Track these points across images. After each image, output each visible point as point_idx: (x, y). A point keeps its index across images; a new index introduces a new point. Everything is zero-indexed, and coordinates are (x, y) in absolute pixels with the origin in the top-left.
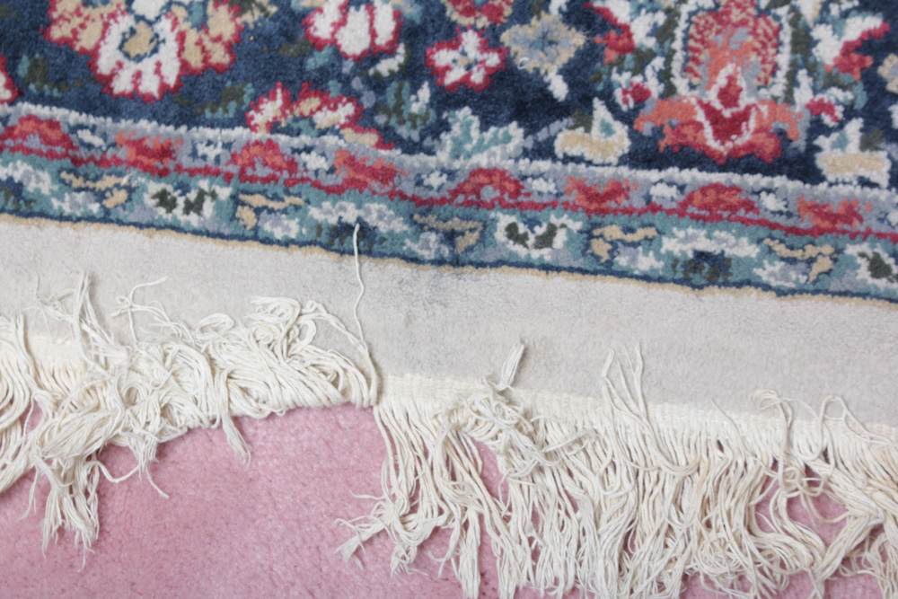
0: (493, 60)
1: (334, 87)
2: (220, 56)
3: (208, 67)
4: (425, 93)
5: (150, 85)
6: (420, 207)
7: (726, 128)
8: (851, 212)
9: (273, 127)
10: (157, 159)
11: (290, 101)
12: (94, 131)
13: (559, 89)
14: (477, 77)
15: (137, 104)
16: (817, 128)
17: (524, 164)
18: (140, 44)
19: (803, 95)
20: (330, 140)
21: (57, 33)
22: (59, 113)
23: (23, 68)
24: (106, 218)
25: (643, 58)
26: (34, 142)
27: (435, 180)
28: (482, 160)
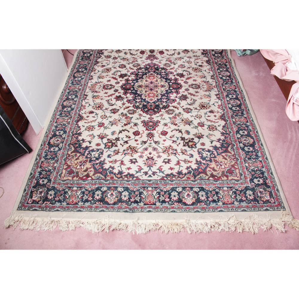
0: (134, 200)
1: (124, 202)
2: (116, 201)
3: (116, 202)
4: (130, 202)
5: (112, 203)
6: (130, 209)
7: (150, 202)
8: (158, 207)
9: (120, 205)
10: (112, 207)
11: (121, 203)
12: (108, 206)
13: (139, 201)
14: (133, 201)
15: (111, 204)
16: (156, 202)
17: (137, 206)
18: (111, 200)
19: (155, 200)
20: (124, 206)
21: (105, 200)
22: (106, 205)
23: (103, 203)
24: (109, 211)
25: (144, 199)
26: (104, 207)
27: (131, 207)
28: (134, 206)
